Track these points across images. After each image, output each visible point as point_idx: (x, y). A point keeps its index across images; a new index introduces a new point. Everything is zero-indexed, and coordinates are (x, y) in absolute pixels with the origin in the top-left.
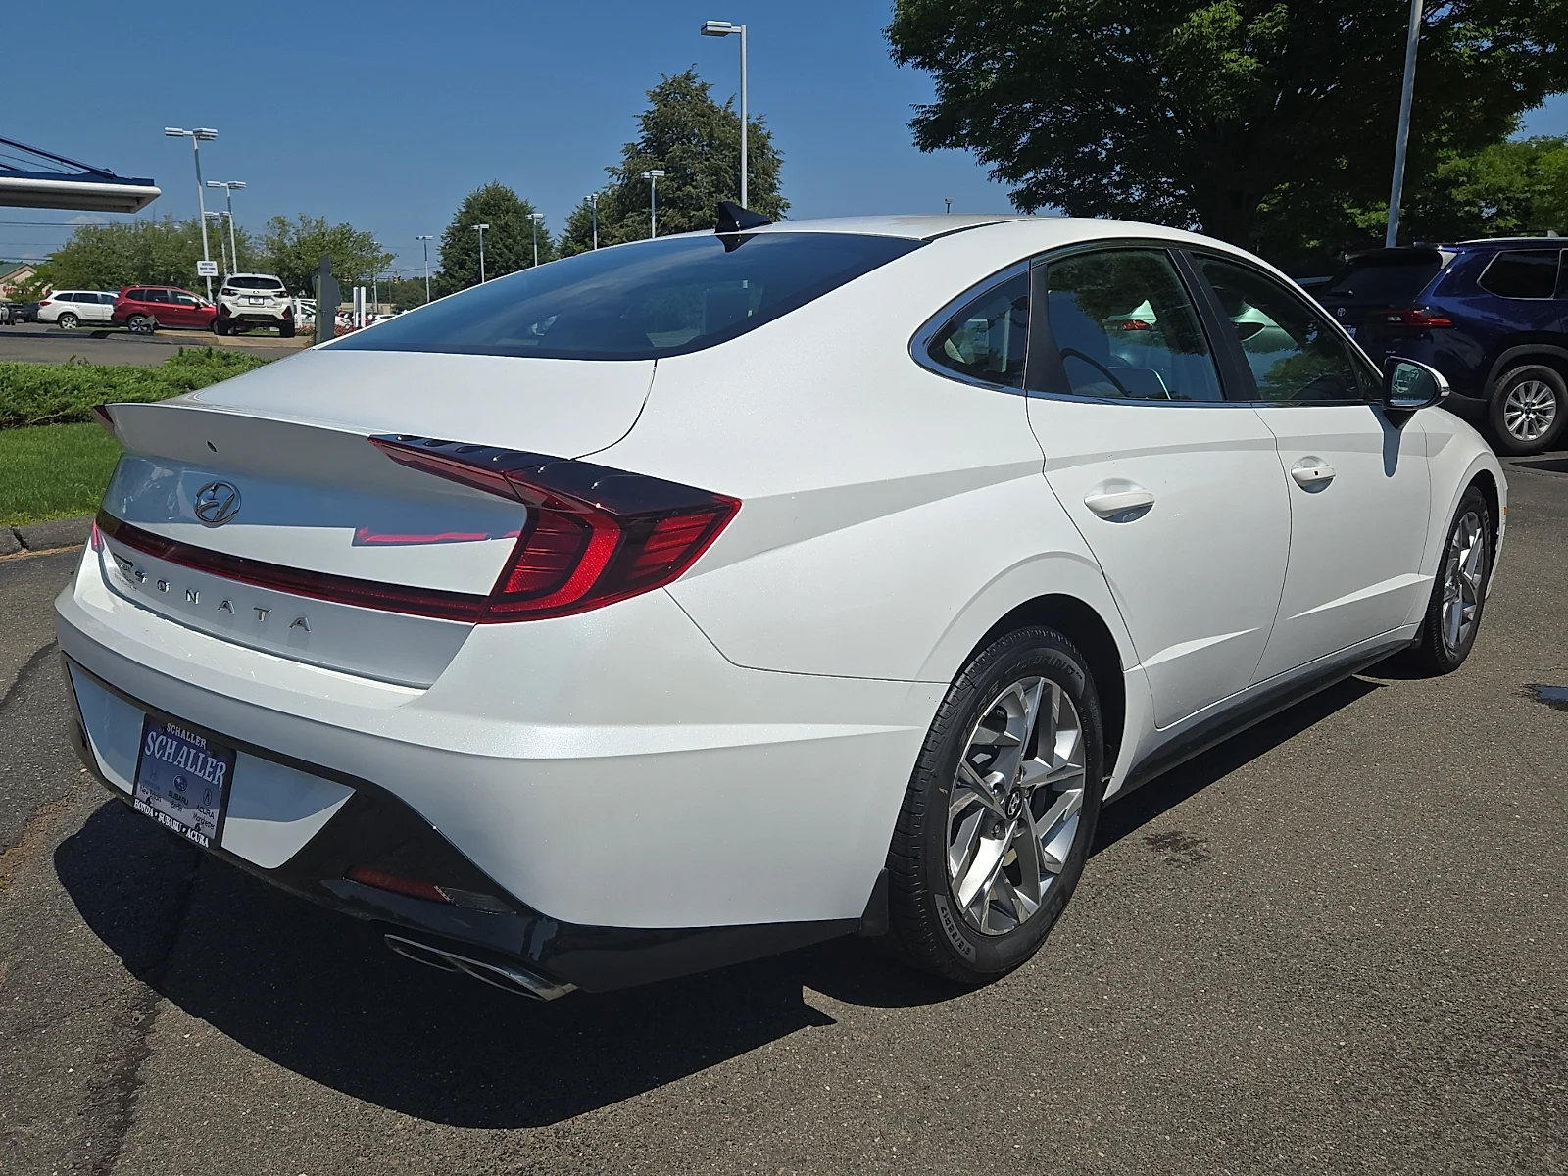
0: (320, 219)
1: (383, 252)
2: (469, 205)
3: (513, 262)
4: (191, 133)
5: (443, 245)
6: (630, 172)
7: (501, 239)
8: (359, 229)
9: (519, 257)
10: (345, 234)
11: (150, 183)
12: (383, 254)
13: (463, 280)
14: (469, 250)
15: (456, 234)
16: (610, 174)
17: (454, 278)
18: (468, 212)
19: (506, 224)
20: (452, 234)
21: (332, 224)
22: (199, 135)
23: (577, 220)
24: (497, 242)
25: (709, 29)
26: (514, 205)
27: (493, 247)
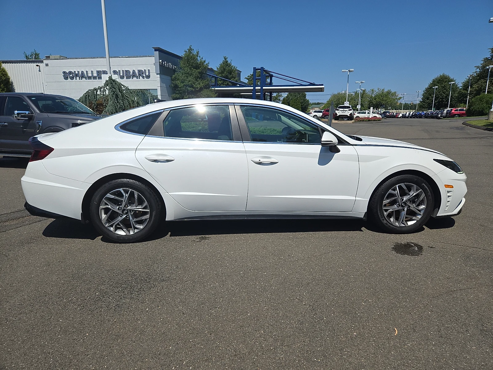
0: (383, 89)
1: (399, 96)
2: (434, 81)
3: (445, 97)
4: (348, 71)
5: (423, 93)
6: (484, 67)
7: (442, 90)
8: (393, 91)
9: (447, 95)
10: (389, 93)
11: (322, 85)
12: (399, 97)
13: (428, 103)
14: (431, 94)
15: (428, 90)
16: (476, 68)
17: (425, 102)
18: (433, 83)
19: (445, 86)
20: (427, 90)
21: (386, 90)
22: (350, 71)
23: (465, 83)
24: (441, 91)
25: (491, 20)
26: (448, 80)
27: (439, 93)
